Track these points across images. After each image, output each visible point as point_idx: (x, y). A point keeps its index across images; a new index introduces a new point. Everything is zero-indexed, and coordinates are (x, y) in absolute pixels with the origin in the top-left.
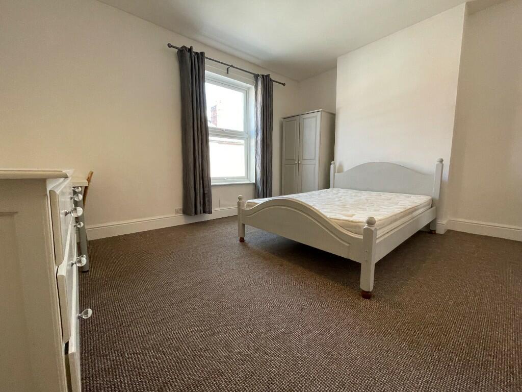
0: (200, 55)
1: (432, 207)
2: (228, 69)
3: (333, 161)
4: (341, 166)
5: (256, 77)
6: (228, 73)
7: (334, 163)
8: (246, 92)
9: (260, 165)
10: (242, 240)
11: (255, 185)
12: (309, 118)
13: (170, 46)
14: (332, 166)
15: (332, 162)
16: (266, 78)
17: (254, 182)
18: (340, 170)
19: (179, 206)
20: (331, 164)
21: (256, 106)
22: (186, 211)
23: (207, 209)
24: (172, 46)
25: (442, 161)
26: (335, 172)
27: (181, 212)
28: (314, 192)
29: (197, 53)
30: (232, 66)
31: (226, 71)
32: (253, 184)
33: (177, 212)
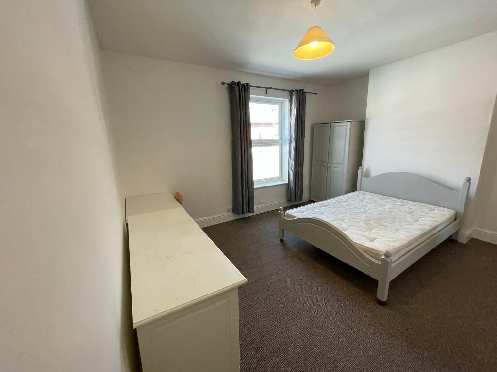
0: (246, 86)
1: (455, 220)
2: (267, 90)
3: (361, 165)
4: (368, 171)
5: (291, 92)
6: (267, 93)
7: (362, 169)
8: (282, 104)
9: (293, 169)
10: (282, 241)
11: (288, 185)
12: (339, 126)
13: (223, 84)
14: (360, 171)
15: (360, 167)
16: (300, 92)
17: (287, 182)
18: (367, 175)
19: (230, 206)
20: (359, 169)
21: (291, 117)
22: (235, 210)
23: (250, 208)
24: (225, 84)
25: (469, 180)
26: (362, 176)
27: (232, 211)
28: (341, 197)
29: (243, 84)
30: (271, 88)
31: (266, 92)
32: (286, 184)
33: (228, 211)
